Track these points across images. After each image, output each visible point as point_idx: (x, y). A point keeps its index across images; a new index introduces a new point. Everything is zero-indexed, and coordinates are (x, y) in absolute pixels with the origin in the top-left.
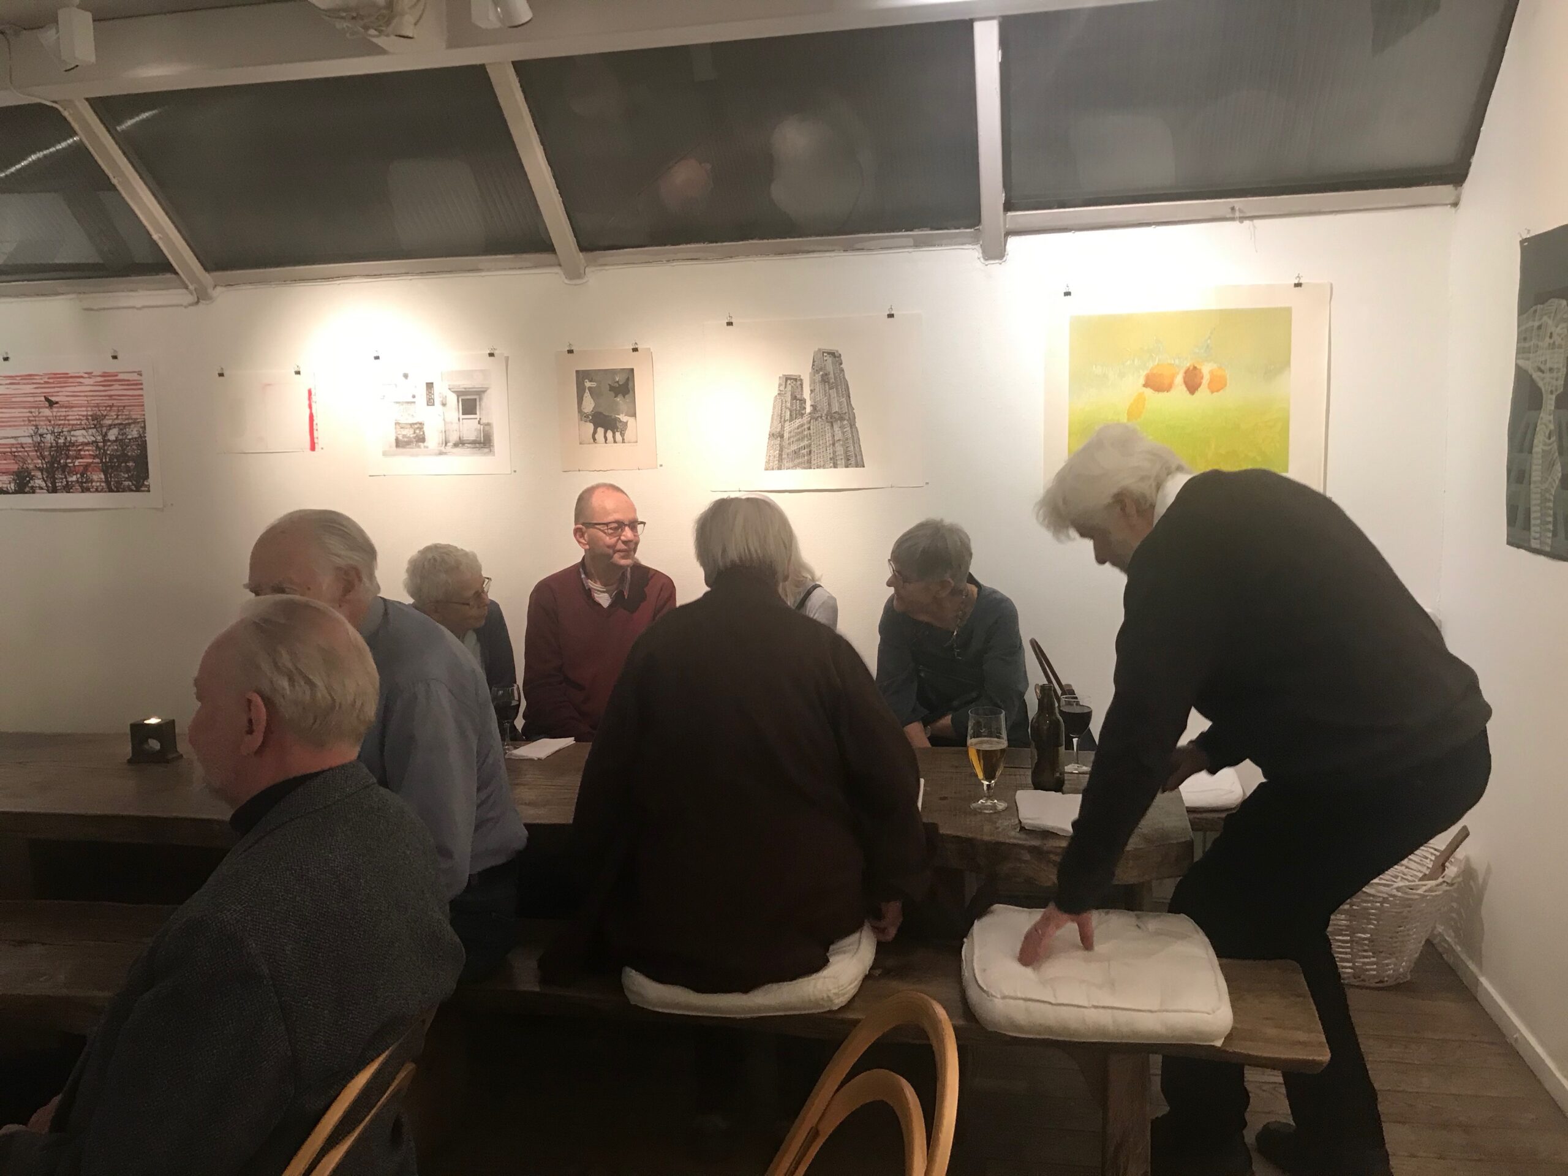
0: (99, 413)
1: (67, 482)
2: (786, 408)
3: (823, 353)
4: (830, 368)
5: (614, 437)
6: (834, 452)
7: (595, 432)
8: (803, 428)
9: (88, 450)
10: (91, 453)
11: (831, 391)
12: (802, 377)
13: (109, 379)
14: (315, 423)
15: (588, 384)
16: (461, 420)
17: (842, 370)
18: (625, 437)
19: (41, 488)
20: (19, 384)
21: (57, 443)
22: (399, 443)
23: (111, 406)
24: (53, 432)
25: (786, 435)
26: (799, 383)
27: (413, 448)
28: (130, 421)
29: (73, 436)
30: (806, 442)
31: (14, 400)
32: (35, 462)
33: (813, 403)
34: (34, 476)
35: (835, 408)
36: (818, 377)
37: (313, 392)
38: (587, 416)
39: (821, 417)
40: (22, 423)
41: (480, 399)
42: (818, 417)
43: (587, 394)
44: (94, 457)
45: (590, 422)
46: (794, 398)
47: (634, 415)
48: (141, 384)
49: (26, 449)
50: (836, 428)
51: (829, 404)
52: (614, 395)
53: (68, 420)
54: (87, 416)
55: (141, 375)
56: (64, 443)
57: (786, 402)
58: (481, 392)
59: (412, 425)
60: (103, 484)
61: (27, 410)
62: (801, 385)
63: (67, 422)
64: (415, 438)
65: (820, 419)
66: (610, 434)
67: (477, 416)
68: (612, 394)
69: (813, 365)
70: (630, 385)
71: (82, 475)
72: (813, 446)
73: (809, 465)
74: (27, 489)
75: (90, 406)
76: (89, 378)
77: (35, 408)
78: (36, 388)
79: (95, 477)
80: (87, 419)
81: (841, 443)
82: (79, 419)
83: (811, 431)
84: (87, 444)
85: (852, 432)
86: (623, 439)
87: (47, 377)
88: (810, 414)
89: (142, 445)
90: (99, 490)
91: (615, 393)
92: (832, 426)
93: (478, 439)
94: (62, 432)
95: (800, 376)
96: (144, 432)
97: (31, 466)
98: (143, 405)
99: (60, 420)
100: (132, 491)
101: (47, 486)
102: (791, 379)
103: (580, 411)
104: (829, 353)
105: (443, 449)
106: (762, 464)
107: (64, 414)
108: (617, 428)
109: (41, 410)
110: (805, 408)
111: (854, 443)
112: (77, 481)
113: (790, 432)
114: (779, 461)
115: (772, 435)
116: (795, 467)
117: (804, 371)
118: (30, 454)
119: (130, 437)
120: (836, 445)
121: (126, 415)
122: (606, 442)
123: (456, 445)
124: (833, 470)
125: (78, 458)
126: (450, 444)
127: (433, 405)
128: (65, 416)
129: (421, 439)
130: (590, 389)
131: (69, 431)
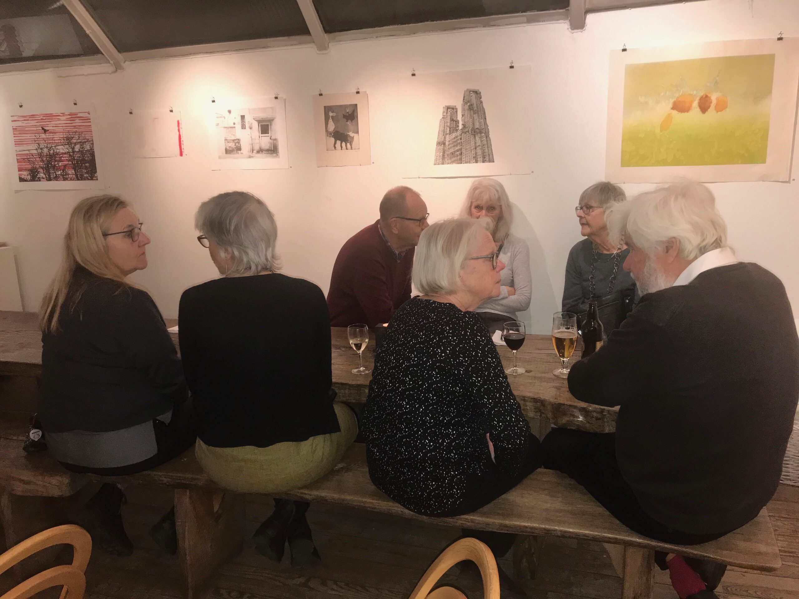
0: (69, 136)
1: (56, 175)
2: (447, 126)
3: (470, 91)
4: (474, 100)
5: (346, 146)
6: (476, 153)
7: (335, 143)
8: (457, 139)
9: (66, 157)
10: (67, 158)
11: (474, 115)
12: (457, 107)
13: (73, 116)
14: (182, 140)
15: (331, 114)
16: (260, 137)
17: (481, 102)
18: (353, 146)
19: (43, 178)
20: (28, 120)
21: (50, 153)
22: (228, 151)
23: (75, 132)
24: (47, 147)
25: (447, 143)
26: (455, 110)
27: (234, 154)
28: (85, 140)
29: (57, 149)
30: (459, 147)
31: (26, 129)
32: (39, 164)
33: (463, 123)
34: (39, 171)
35: (477, 126)
36: (467, 107)
37: (180, 122)
38: (331, 134)
39: (468, 132)
40: (31, 142)
41: (271, 125)
42: (466, 131)
43: (331, 121)
44: (69, 160)
45: (333, 137)
46: (452, 120)
47: (357, 132)
48: (90, 119)
49: (35, 157)
50: (477, 138)
51: (473, 124)
52: (346, 120)
53: (54, 140)
54: (63, 137)
55: (89, 114)
56: (53, 153)
57: (447, 122)
58: (271, 121)
59: (233, 140)
60: (74, 176)
61: (33, 135)
62: (457, 112)
63: (54, 141)
64: (235, 148)
65: (467, 133)
66: (344, 144)
67: (269, 135)
68: (345, 120)
69: (464, 99)
70: (355, 114)
71: (63, 171)
72: (463, 149)
73: (460, 161)
74: (37, 179)
75: (65, 132)
76: (63, 116)
77: (38, 133)
78: (37, 122)
79: (70, 172)
80: (64, 140)
81: (480, 147)
82: (60, 140)
83: (462, 141)
84: (65, 153)
85: (487, 141)
86: (351, 147)
87: (42, 116)
88: (462, 129)
89: (93, 155)
90: (72, 179)
91: (346, 119)
92: (475, 137)
93: (270, 149)
94: (52, 147)
95: (456, 106)
96: (93, 147)
97: (37, 166)
98: (91, 131)
99: (50, 140)
100: (89, 179)
101: (46, 177)
102: (450, 108)
103: (327, 131)
104: (473, 92)
105: (251, 154)
106: (433, 161)
107: (52, 137)
108: (348, 140)
109: (40, 135)
110: (458, 126)
111: (488, 147)
112: (61, 174)
113: (449, 141)
114: (442, 159)
115: (439, 143)
116: (452, 162)
117: (458, 103)
118: (37, 159)
119: (86, 149)
120: (477, 149)
121: (83, 137)
122: (342, 150)
123: (258, 152)
124: (475, 164)
125: (61, 162)
126: (255, 152)
127: (245, 128)
128: (53, 138)
129: (239, 149)
130: (332, 117)
131: (55, 146)
